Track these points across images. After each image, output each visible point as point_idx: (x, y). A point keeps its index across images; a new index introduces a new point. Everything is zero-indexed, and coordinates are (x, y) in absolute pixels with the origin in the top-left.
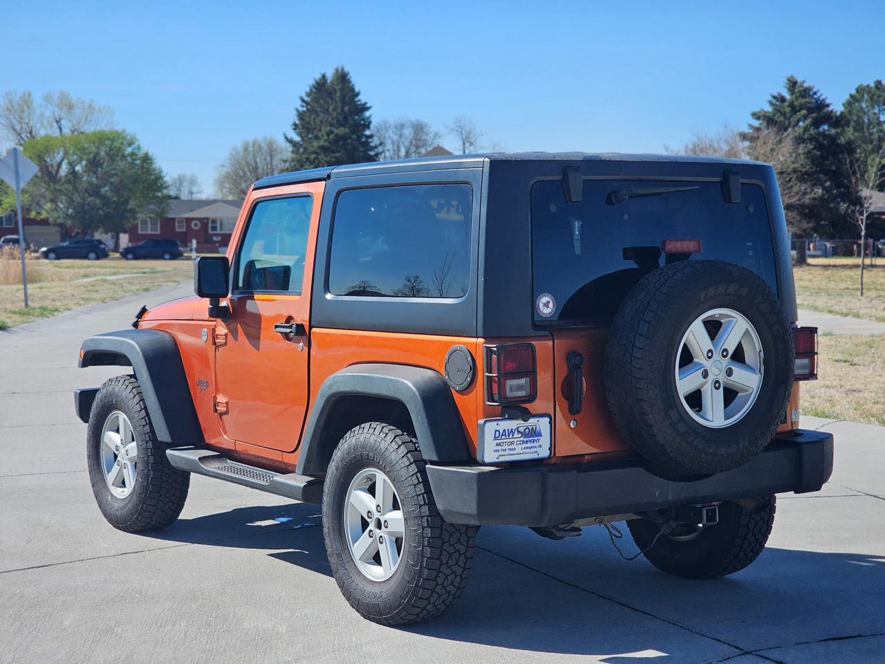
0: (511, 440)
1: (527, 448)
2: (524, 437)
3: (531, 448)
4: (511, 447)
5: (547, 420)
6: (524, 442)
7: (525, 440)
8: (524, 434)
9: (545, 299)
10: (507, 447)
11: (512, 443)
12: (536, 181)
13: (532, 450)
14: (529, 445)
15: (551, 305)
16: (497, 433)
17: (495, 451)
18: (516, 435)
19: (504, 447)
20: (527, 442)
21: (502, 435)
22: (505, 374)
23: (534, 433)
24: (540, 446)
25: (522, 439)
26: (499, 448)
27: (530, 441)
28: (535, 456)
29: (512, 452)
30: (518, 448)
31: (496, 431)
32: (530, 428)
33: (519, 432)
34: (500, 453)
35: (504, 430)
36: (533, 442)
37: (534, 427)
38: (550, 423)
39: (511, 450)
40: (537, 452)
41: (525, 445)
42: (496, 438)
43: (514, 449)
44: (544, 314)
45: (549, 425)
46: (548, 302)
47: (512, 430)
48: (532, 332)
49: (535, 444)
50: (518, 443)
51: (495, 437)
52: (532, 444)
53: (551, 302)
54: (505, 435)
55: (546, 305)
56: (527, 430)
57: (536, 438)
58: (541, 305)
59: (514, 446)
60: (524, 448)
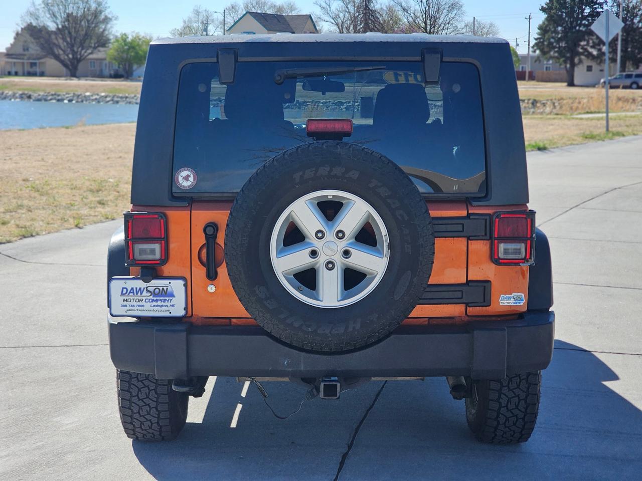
0: (140, 298)
1: (157, 306)
2: (154, 296)
3: (161, 306)
4: (140, 303)
5: (182, 282)
6: (153, 301)
7: (155, 299)
8: (153, 293)
9: (184, 173)
10: (135, 303)
11: (140, 300)
12: (186, 63)
13: (163, 308)
14: (159, 303)
15: (191, 179)
16: (125, 290)
17: (122, 306)
19: (131, 303)
20: (157, 301)
21: (130, 292)
22: (133, 238)
23: (165, 294)
24: (173, 306)
25: (151, 297)
26: (125, 303)
27: (161, 300)
28: (167, 314)
29: (140, 308)
30: (148, 306)
31: (123, 288)
32: (161, 288)
33: (148, 291)
34: (128, 308)
35: (132, 289)
36: (164, 302)
37: (165, 288)
38: (185, 285)
39: (139, 306)
40: (169, 310)
41: (155, 303)
42: (123, 295)
43: (143, 306)
44: (184, 186)
45: (183, 288)
46: (189, 176)
47: (140, 289)
48: (169, 203)
49: (168, 304)
50: (147, 300)
51: (122, 293)
52: (162, 303)
53: (192, 175)
54: (133, 293)
55: (186, 178)
56: (157, 290)
57: (167, 298)
58: (180, 179)
59: (143, 303)
60: (154, 306)
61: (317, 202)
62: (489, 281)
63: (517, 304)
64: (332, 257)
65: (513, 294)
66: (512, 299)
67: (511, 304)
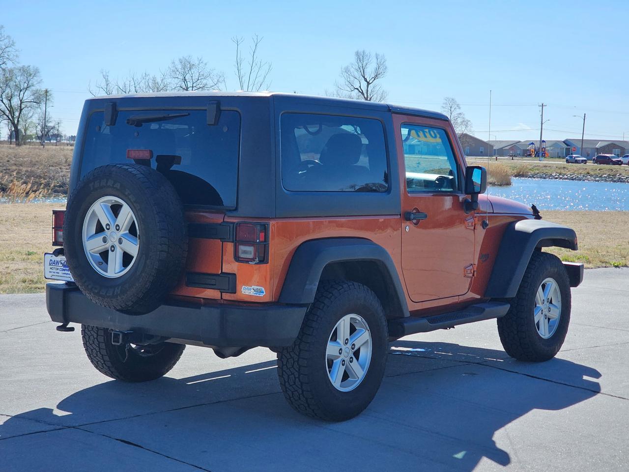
0: (57, 267)
1: (65, 274)
4: (57, 271)
6: (63, 270)
7: (64, 268)
8: (64, 265)
11: (58, 269)
16: (51, 262)
17: (50, 272)
18: (60, 265)
19: (54, 271)
20: (65, 270)
21: (53, 263)
26: (51, 270)
27: (67, 270)
29: (58, 274)
30: (61, 273)
31: (50, 260)
33: (61, 263)
40: (68, 277)
41: (64, 272)
42: (50, 264)
43: (58, 273)
47: (58, 261)
50: (61, 269)
54: (55, 264)
56: (65, 263)
59: (58, 271)
60: (64, 274)
61: (110, 205)
62: (235, 274)
63: (257, 295)
64: (114, 243)
65: (253, 287)
66: (252, 290)
67: (251, 294)
